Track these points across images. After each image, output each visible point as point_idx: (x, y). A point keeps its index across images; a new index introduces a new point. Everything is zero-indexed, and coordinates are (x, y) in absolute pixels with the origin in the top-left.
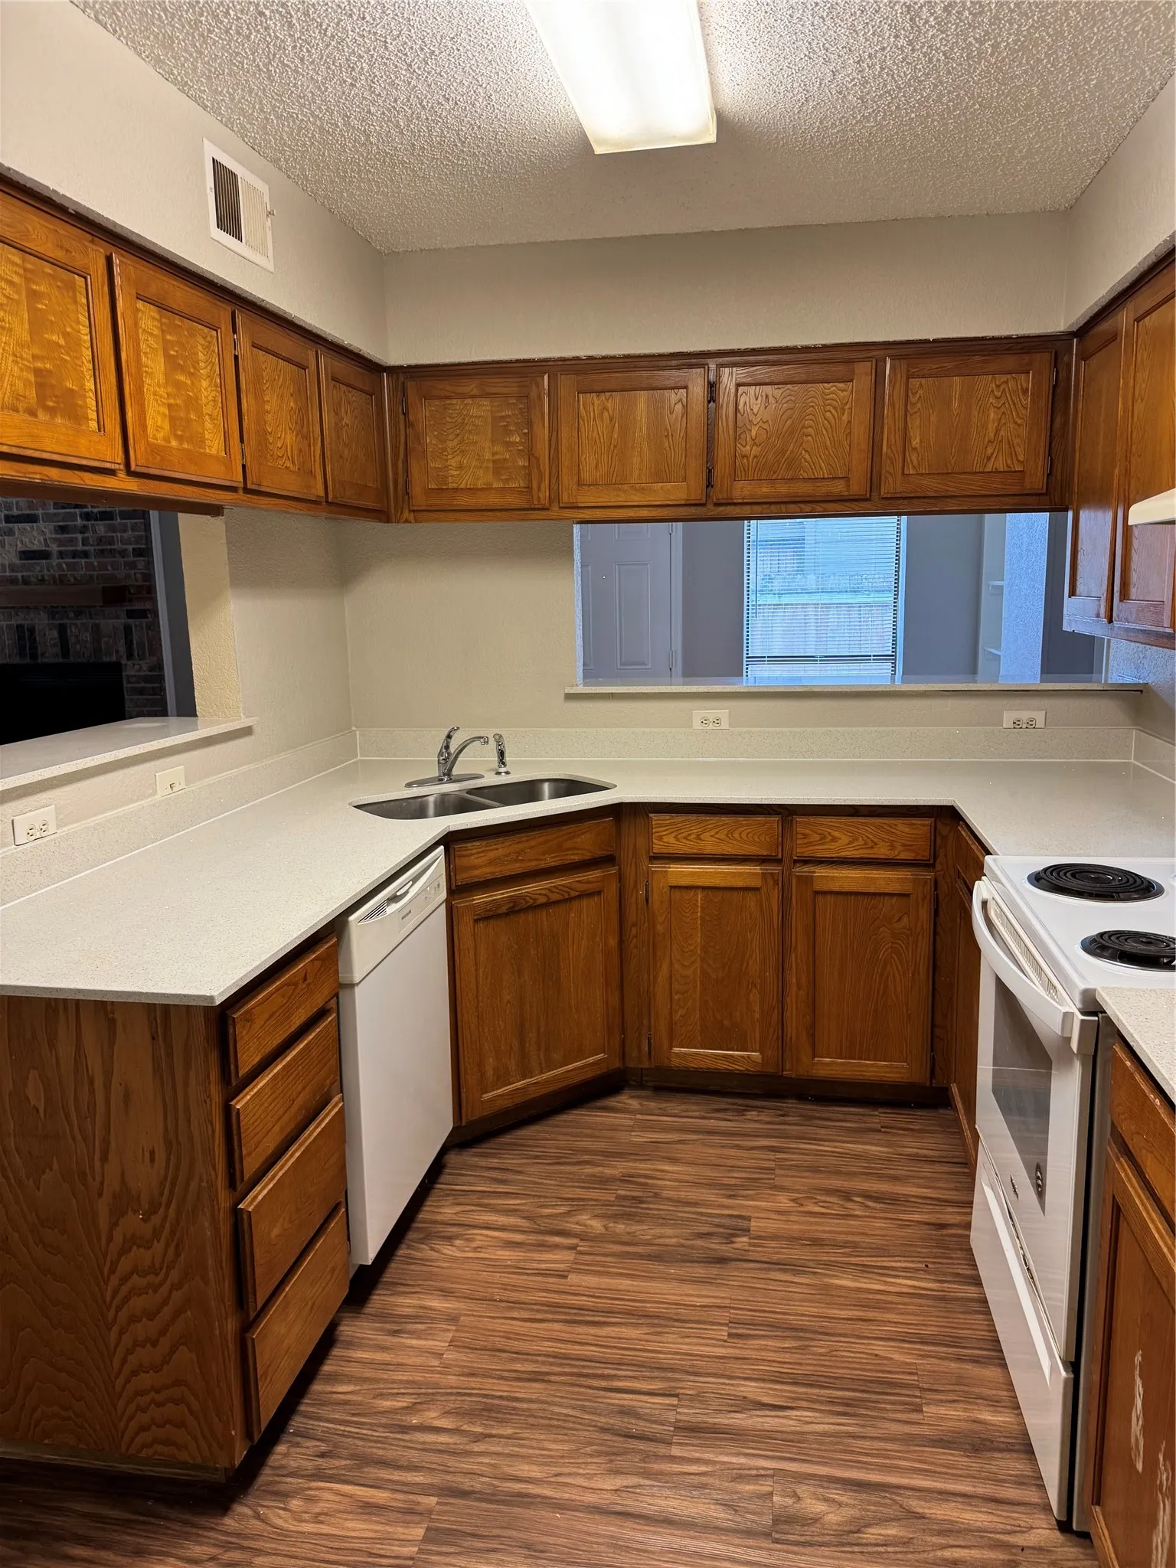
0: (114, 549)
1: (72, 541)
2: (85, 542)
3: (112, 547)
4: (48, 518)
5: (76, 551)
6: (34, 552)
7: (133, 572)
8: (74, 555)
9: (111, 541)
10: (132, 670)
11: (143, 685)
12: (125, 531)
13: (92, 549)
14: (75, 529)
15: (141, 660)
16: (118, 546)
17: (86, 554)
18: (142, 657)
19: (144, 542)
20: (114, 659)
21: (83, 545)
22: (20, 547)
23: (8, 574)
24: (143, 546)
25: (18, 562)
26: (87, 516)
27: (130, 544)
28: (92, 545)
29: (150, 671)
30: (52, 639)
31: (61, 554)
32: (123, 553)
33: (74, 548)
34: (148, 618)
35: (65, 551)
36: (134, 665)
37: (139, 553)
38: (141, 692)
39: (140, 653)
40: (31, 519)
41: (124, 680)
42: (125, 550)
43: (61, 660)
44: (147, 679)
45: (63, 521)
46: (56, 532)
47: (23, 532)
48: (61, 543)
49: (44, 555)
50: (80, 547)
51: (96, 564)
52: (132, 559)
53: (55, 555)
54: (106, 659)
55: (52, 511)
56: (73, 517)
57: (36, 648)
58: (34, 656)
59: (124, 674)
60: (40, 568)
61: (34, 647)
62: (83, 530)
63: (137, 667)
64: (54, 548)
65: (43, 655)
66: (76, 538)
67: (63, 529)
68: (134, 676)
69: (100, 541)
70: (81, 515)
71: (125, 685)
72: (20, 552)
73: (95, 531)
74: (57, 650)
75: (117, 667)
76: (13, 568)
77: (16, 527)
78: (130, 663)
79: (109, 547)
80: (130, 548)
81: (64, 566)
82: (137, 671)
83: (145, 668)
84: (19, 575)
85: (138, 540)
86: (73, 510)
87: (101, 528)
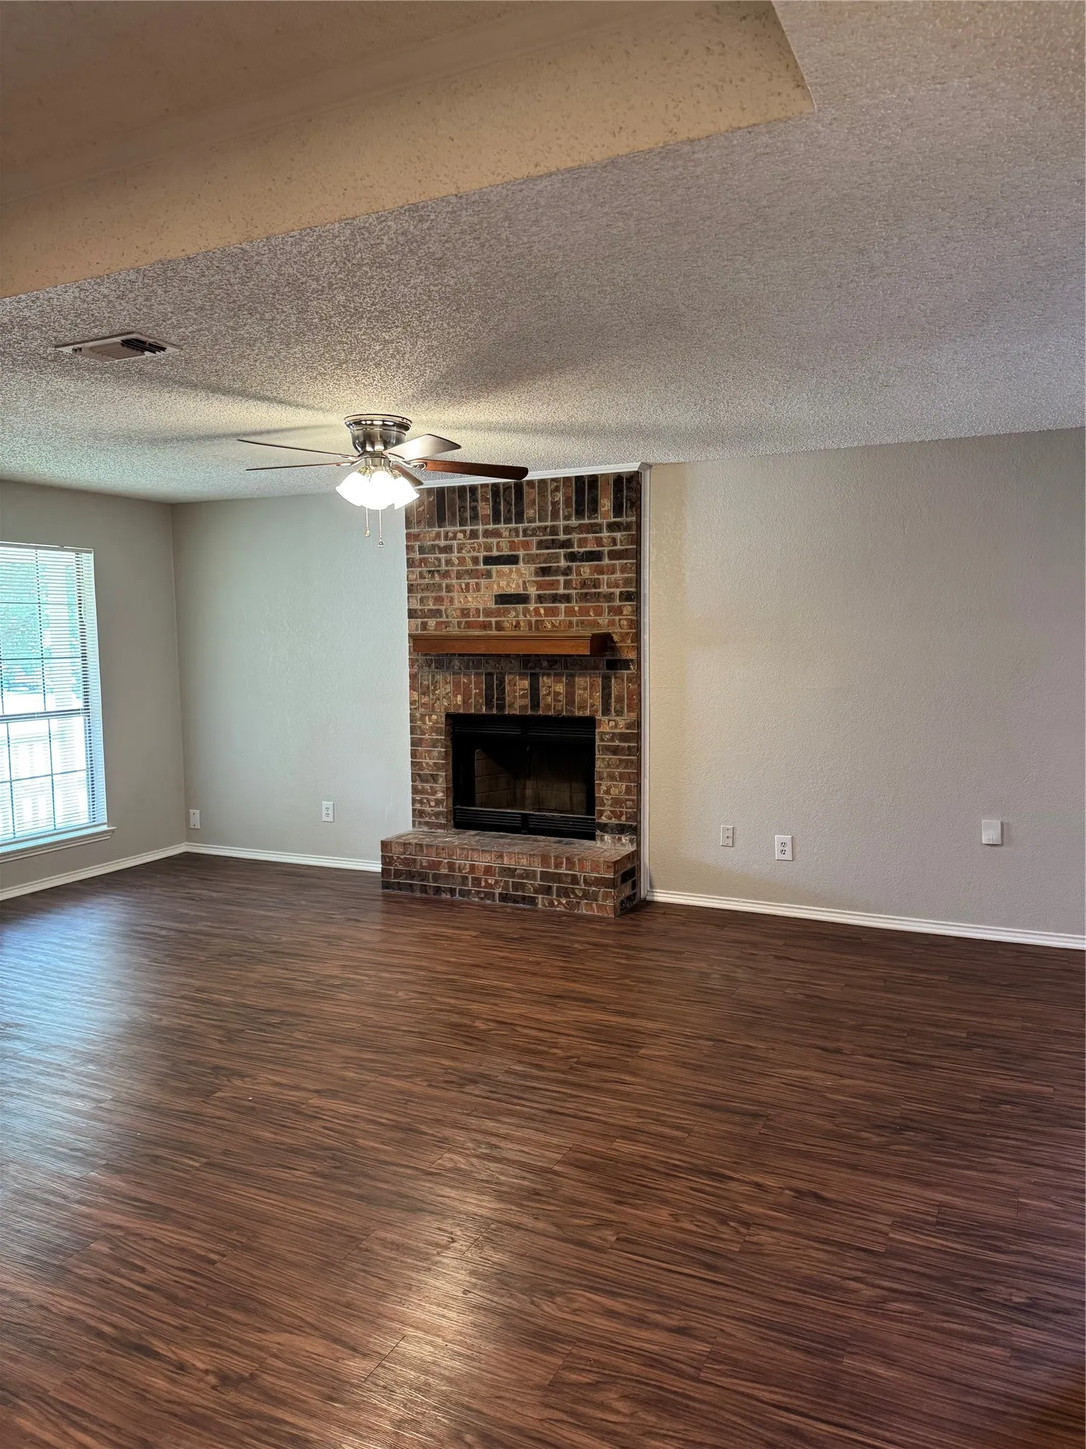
0: (599, 593)
1: (554, 584)
2: (567, 584)
3: (598, 590)
4: (530, 559)
5: (556, 594)
6: (511, 595)
7: (617, 618)
8: (555, 598)
9: (596, 584)
10: (607, 726)
11: (617, 743)
12: (613, 573)
13: (573, 592)
14: (558, 571)
15: (618, 715)
16: (604, 589)
17: (567, 598)
18: (619, 713)
19: (634, 585)
20: (588, 713)
21: (565, 588)
22: (496, 590)
23: (481, 619)
24: (633, 590)
25: (494, 606)
26: (572, 557)
27: (618, 587)
28: (575, 589)
29: (627, 728)
30: (523, 689)
31: (540, 599)
32: (609, 597)
33: (554, 592)
34: (629, 669)
35: (545, 594)
36: (609, 721)
37: (627, 597)
38: (615, 751)
39: (618, 708)
40: (513, 560)
41: (597, 737)
42: (613, 593)
43: (529, 712)
44: (623, 737)
45: (545, 562)
46: (537, 574)
47: (499, 573)
48: (540, 586)
49: (522, 599)
50: (562, 591)
51: (577, 609)
52: (617, 603)
53: (533, 598)
54: (578, 713)
55: (534, 551)
56: (556, 558)
57: (504, 699)
58: (501, 707)
59: (597, 730)
60: (514, 615)
61: (501, 698)
62: (567, 572)
63: (612, 723)
64: (533, 591)
65: (511, 706)
66: (558, 581)
67: (544, 571)
68: (608, 733)
69: (584, 584)
70: (565, 556)
71: (598, 742)
72: (495, 596)
73: (579, 574)
74: (527, 701)
75: (590, 723)
76: (488, 613)
77: (494, 568)
78: (605, 719)
79: (594, 590)
80: (617, 591)
81: (542, 611)
82: (612, 728)
83: (622, 724)
84: (493, 620)
85: (627, 582)
86: (557, 550)
87: (586, 569)
